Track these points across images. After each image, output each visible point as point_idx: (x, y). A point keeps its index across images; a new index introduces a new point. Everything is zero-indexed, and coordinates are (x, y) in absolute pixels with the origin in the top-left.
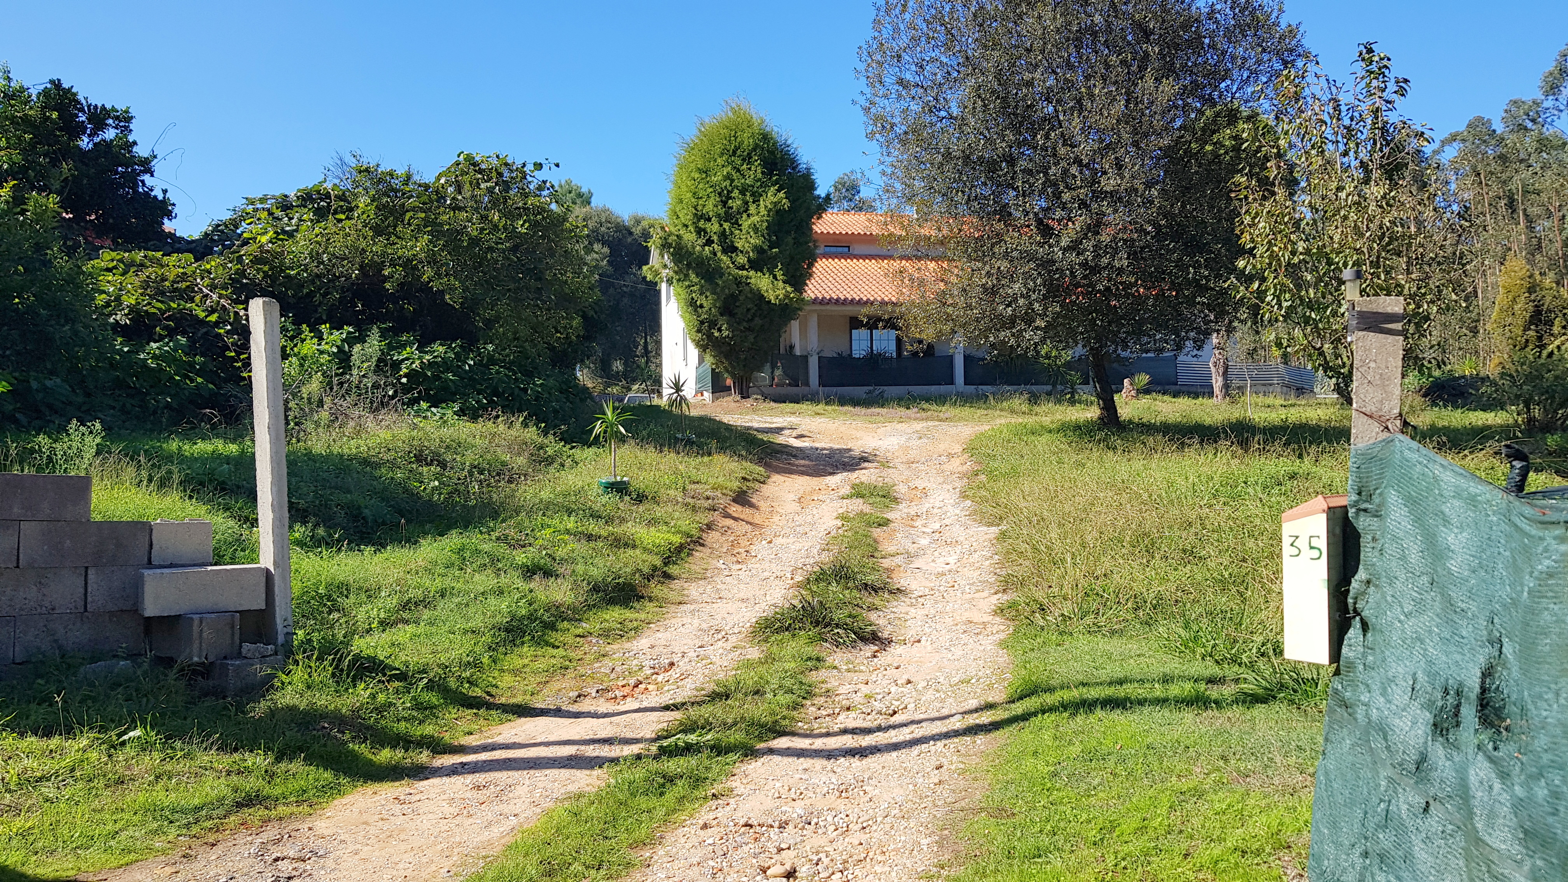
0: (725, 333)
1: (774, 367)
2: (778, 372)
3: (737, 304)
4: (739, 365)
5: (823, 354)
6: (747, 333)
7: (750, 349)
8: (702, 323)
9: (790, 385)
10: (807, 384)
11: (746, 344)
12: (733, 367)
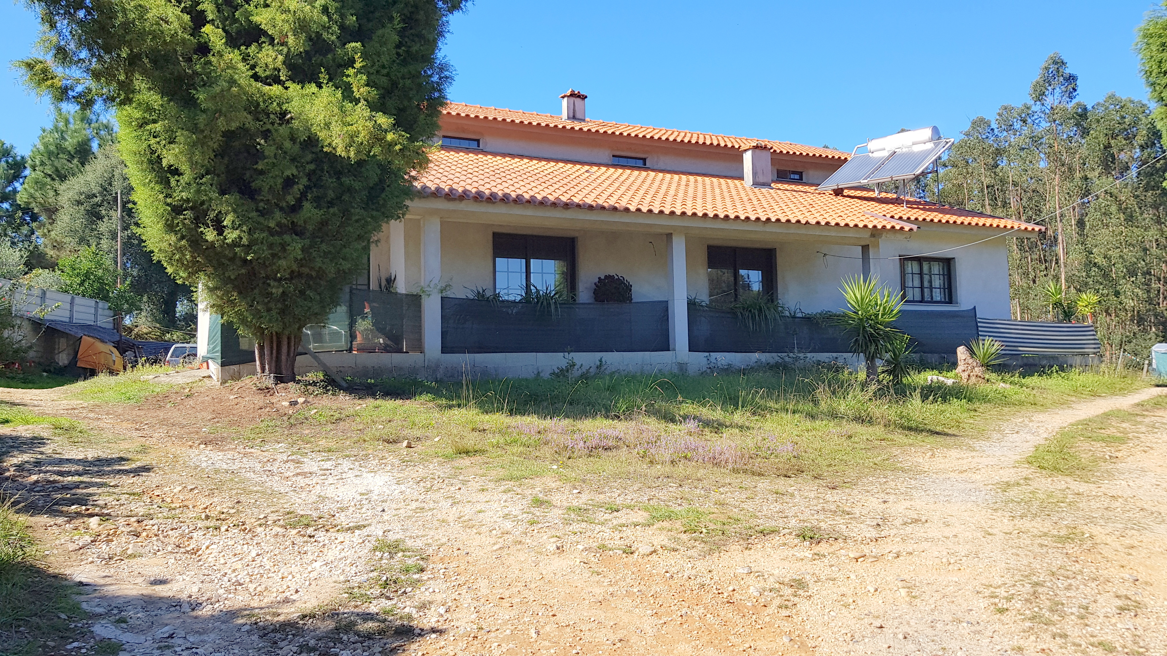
0: (231, 236)
1: (353, 316)
2: (363, 325)
3: (260, 166)
4: (269, 310)
5: (449, 294)
6: (287, 238)
7: (293, 276)
8: (177, 210)
9: (386, 349)
10: (418, 346)
11: (283, 263)
12: (258, 315)
